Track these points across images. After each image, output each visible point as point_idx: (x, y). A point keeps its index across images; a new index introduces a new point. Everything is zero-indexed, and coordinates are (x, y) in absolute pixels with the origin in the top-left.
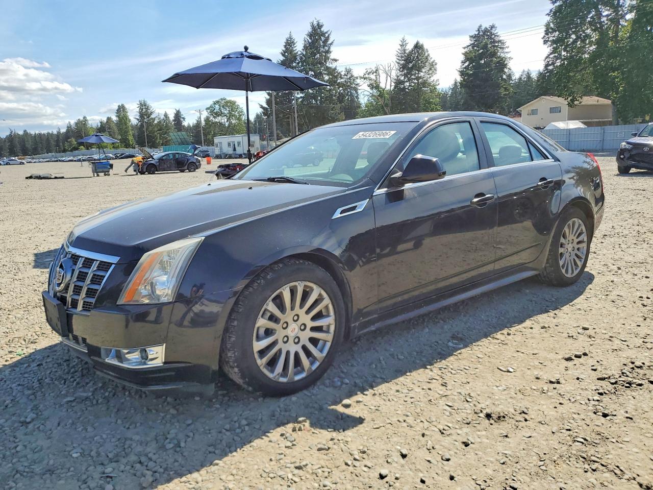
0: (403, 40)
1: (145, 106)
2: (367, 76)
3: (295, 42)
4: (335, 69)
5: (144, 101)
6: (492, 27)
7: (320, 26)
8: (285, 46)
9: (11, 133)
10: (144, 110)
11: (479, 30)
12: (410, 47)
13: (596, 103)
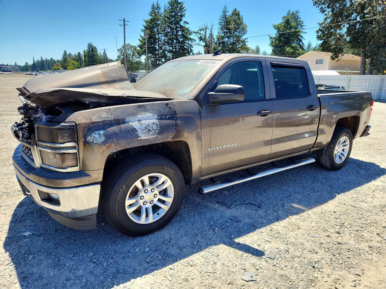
0: (225, 8)
1: (91, 46)
2: (199, 31)
3: (160, 7)
5: (91, 44)
6: (297, 12)
8: (152, 9)
9: (42, 58)
10: (91, 49)
11: (288, 13)
12: (229, 14)
13: (352, 59)
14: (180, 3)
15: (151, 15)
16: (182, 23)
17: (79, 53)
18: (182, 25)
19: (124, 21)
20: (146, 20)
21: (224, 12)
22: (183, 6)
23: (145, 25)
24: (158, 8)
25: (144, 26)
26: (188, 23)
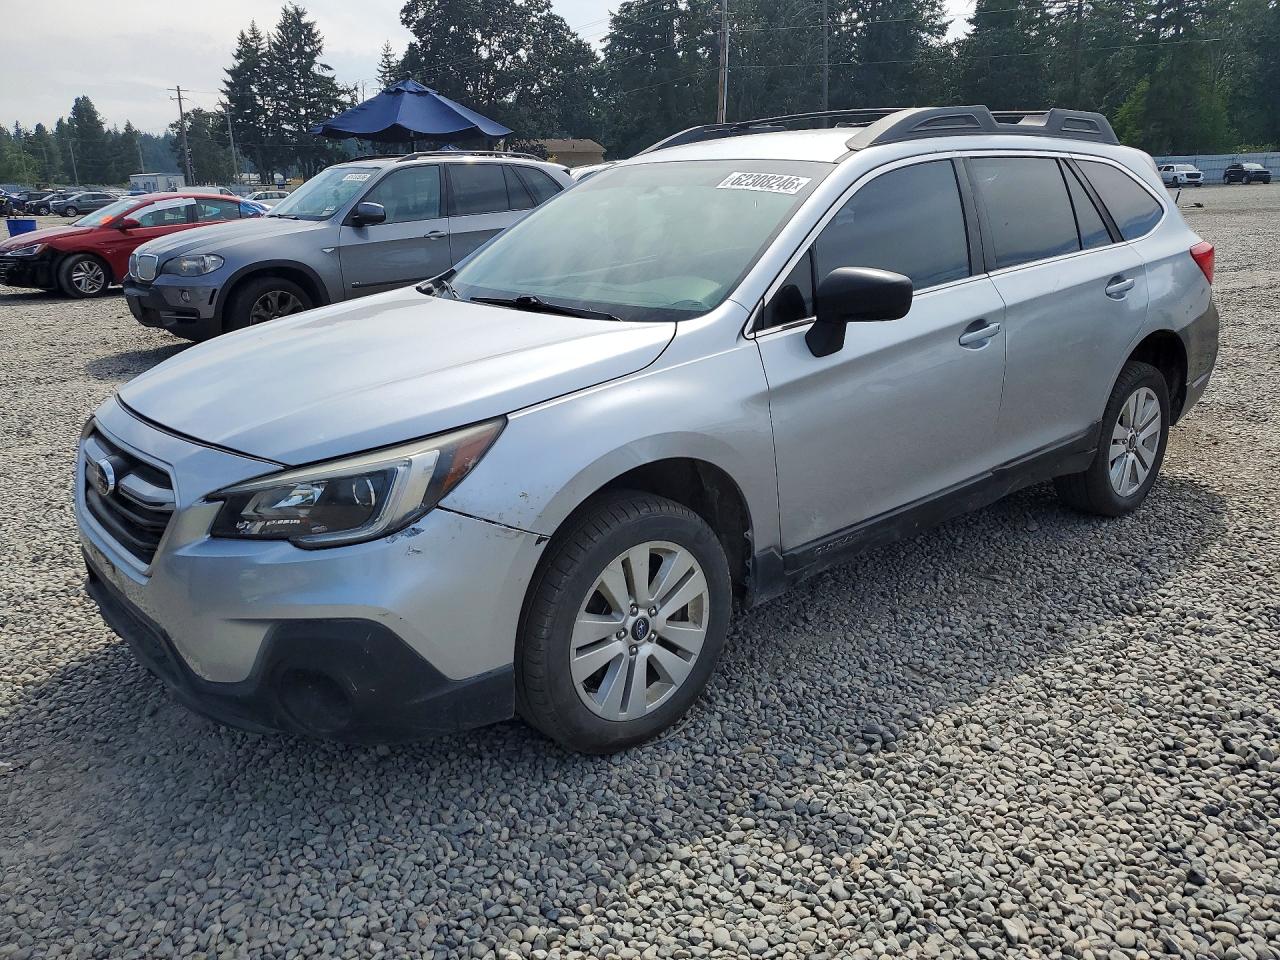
0: (387, 48)
3: (262, 35)
4: (333, 78)
7: (299, 14)
8: (240, 44)
14: (306, 26)
15: (238, 57)
16: (315, 69)
17: (39, 127)
18: (317, 72)
19: (178, 90)
20: (230, 67)
21: (386, 56)
22: (314, 31)
23: (229, 78)
24: (255, 37)
25: (225, 82)
26: (330, 69)
